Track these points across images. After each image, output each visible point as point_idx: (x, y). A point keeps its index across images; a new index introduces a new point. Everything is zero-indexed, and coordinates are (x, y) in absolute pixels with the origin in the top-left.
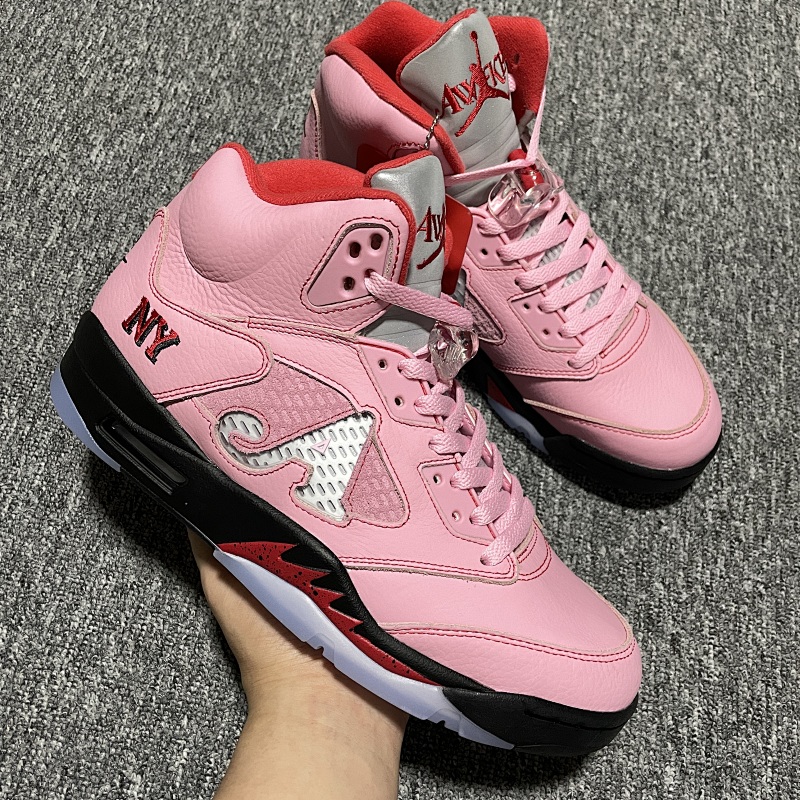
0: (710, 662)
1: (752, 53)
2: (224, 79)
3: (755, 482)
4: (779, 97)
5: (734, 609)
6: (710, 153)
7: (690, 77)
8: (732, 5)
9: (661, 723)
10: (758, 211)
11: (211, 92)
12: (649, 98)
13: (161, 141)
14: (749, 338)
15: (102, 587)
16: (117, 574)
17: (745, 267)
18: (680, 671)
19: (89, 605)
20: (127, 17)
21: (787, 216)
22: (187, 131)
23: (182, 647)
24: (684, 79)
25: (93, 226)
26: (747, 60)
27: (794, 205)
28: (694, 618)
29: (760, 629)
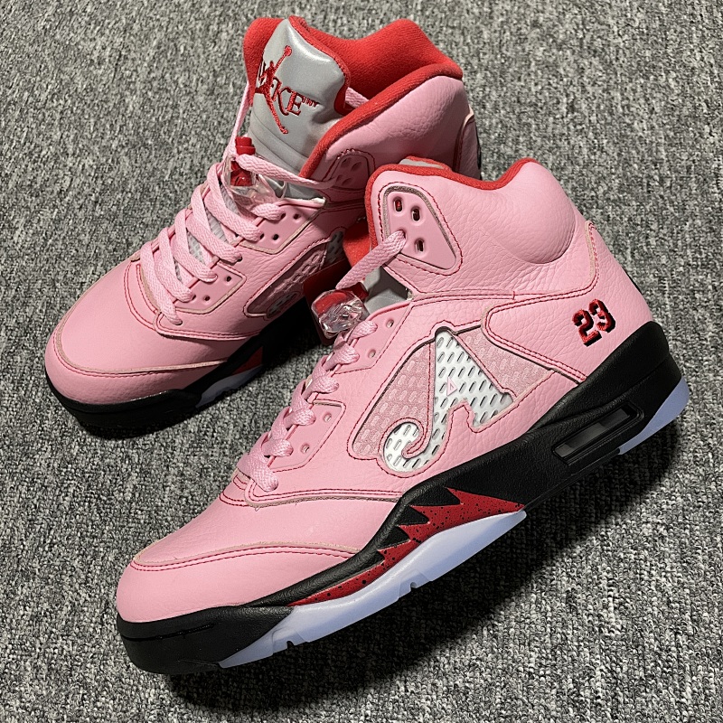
0: (611, 616)
2: (123, 147)
4: (645, 37)
6: (576, 106)
7: (551, 40)
9: (561, 688)
10: (630, 150)
11: (113, 160)
12: (511, 70)
13: (71, 212)
15: (20, 618)
16: (32, 604)
17: (620, 208)
18: (577, 629)
19: (9, 636)
20: (44, 114)
21: (662, 149)
22: (93, 198)
23: (88, 665)
24: (545, 44)
25: (15, 297)
26: (609, 11)
27: (668, 136)
28: (590, 571)
29: (664, 574)
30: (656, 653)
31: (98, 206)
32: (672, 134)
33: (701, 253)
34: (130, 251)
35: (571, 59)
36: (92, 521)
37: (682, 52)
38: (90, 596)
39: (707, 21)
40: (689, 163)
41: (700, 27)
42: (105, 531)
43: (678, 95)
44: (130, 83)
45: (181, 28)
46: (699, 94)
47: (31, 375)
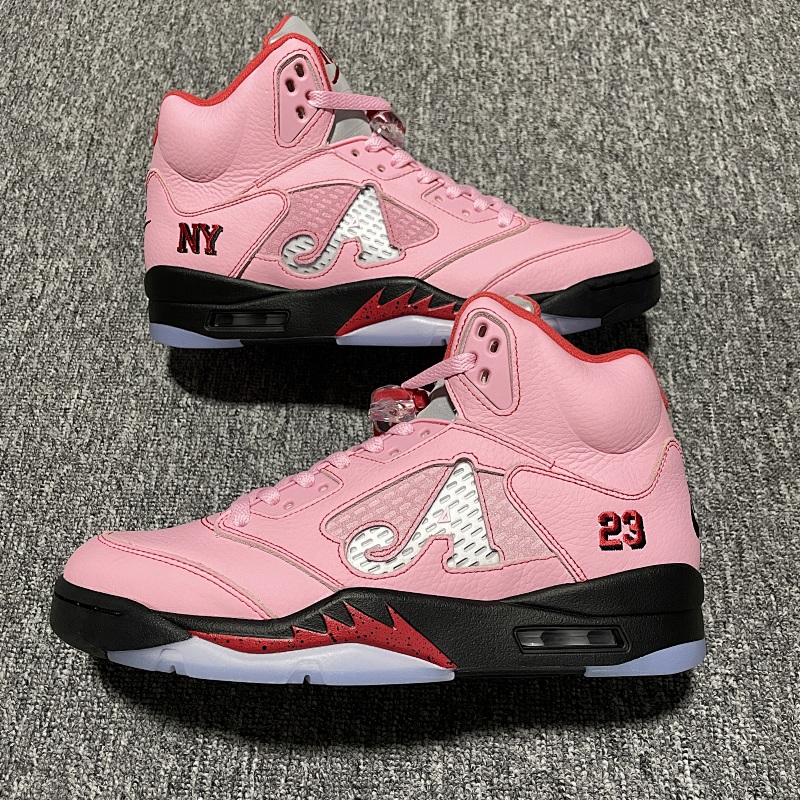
0: (687, 780)
1: (631, 104)
4: (666, 142)
5: (704, 713)
6: (603, 215)
7: (570, 142)
8: (602, 60)
11: (92, 263)
12: (531, 173)
13: (45, 324)
17: (657, 326)
21: (693, 263)
22: (71, 308)
24: (564, 145)
26: (627, 112)
27: (698, 249)
28: (662, 731)
29: (737, 731)
31: (78, 317)
32: (702, 247)
33: (743, 377)
34: (121, 371)
35: (593, 163)
36: (99, 698)
37: (705, 159)
38: (102, 790)
39: (727, 127)
40: (722, 279)
41: (721, 133)
42: (115, 710)
43: (705, 206)
44: (106, 172)
46: (726, 205)
47: (11, 521)
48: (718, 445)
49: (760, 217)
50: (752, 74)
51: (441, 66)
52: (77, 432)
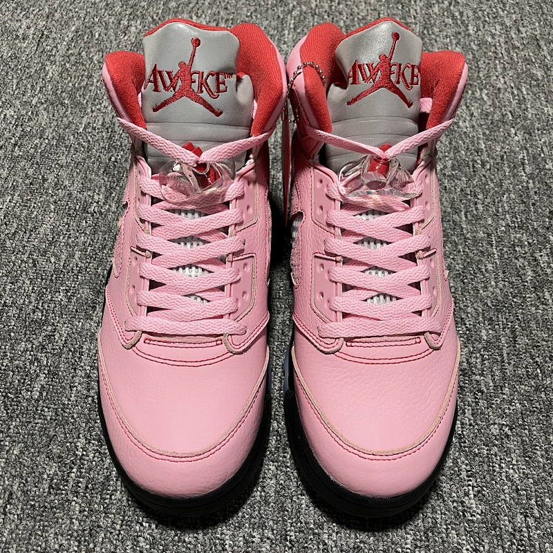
0: (472, 502)
1: (438, 39)
2: (42, 103)
3: (487, 342)
8: (418, 11)
10: (458, 141)
11: (32, 113)
14: (465, 232)
17: (454, 181)
18: (445, 514)
21: (481, 142)
26: (435, 44)
27: (485, 133)
29: (511, 466)
30: (511, 534)
31: (17, 148)
32: (488, 132)
33: (517, 218)
34: (45, 186)
37: (490, 77)
39: (506, 58)
40: (502, 154)
41: (502, 61)
43: (490, 106)
44: (50, 56)
45: (96, 20)
46: (505, 106)
48: (498, 263)
49: (530, 116)
50: (523, 27)
51: (303, 7)
52: (6, 225)
